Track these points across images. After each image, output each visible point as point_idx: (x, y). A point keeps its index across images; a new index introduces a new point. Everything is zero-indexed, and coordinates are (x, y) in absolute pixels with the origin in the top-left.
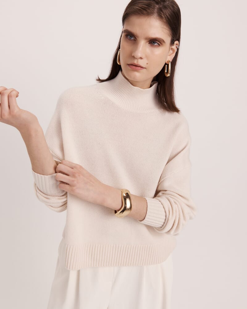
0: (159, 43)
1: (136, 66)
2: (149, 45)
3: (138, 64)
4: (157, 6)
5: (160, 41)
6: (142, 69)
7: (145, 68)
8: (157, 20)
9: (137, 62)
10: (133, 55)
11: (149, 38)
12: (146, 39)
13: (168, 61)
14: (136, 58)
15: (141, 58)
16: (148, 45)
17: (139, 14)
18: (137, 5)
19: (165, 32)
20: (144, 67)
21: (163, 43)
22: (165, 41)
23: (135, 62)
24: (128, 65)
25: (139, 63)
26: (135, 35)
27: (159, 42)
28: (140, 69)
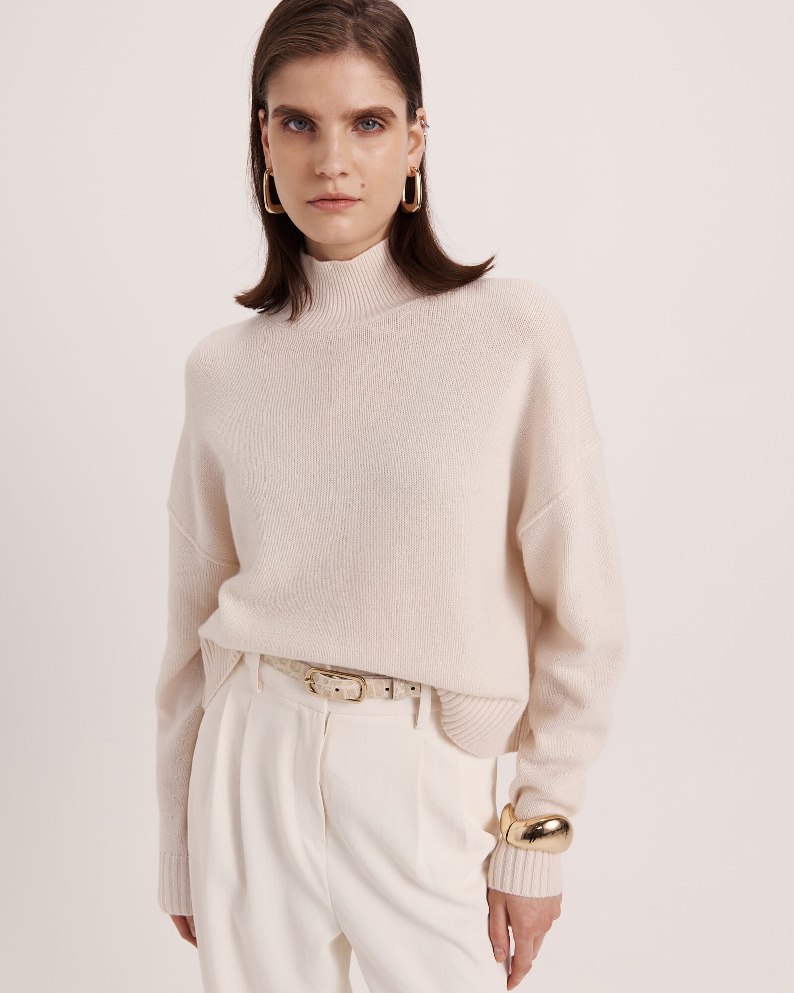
0: (381, 122)
1: (335, 200)
2: (355, 132)
3: (338, 194)
4: (350, 21)
5: (381, 116)
6: (350, 206)
7: (359, 200)
8: (363, 60)
9: (336, 189)
10: (318, 172)
11: (353, 114)
12: (344, 117)
13: (412, 171)
14: (330, 178)
15: (344, 174)
16: (351, 134)
17: (307, 52)
18: (295, 31)
19: (389, 87)
20: (357, 196)
21: (391, 119)
22: (395, 113)
23: (330, 188)
24: (309, 206)
25: (340, 191)
26: (312, 113)
27: (381, 119)
28: (346, 207)
